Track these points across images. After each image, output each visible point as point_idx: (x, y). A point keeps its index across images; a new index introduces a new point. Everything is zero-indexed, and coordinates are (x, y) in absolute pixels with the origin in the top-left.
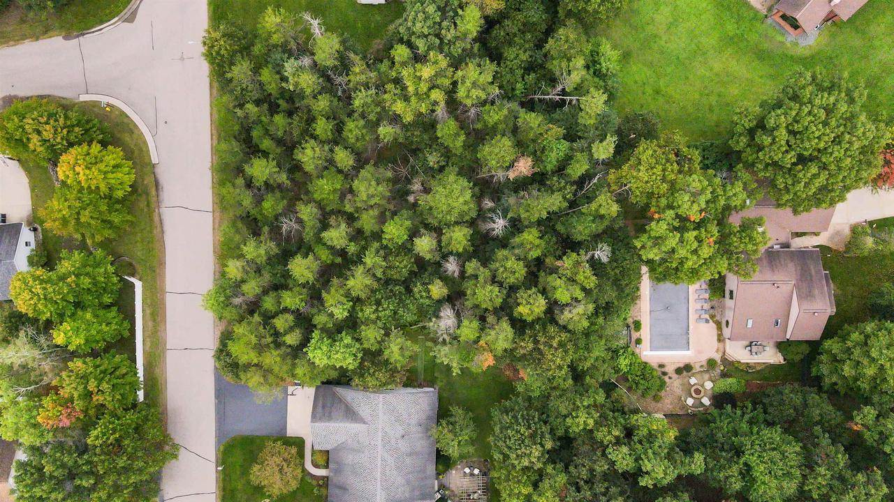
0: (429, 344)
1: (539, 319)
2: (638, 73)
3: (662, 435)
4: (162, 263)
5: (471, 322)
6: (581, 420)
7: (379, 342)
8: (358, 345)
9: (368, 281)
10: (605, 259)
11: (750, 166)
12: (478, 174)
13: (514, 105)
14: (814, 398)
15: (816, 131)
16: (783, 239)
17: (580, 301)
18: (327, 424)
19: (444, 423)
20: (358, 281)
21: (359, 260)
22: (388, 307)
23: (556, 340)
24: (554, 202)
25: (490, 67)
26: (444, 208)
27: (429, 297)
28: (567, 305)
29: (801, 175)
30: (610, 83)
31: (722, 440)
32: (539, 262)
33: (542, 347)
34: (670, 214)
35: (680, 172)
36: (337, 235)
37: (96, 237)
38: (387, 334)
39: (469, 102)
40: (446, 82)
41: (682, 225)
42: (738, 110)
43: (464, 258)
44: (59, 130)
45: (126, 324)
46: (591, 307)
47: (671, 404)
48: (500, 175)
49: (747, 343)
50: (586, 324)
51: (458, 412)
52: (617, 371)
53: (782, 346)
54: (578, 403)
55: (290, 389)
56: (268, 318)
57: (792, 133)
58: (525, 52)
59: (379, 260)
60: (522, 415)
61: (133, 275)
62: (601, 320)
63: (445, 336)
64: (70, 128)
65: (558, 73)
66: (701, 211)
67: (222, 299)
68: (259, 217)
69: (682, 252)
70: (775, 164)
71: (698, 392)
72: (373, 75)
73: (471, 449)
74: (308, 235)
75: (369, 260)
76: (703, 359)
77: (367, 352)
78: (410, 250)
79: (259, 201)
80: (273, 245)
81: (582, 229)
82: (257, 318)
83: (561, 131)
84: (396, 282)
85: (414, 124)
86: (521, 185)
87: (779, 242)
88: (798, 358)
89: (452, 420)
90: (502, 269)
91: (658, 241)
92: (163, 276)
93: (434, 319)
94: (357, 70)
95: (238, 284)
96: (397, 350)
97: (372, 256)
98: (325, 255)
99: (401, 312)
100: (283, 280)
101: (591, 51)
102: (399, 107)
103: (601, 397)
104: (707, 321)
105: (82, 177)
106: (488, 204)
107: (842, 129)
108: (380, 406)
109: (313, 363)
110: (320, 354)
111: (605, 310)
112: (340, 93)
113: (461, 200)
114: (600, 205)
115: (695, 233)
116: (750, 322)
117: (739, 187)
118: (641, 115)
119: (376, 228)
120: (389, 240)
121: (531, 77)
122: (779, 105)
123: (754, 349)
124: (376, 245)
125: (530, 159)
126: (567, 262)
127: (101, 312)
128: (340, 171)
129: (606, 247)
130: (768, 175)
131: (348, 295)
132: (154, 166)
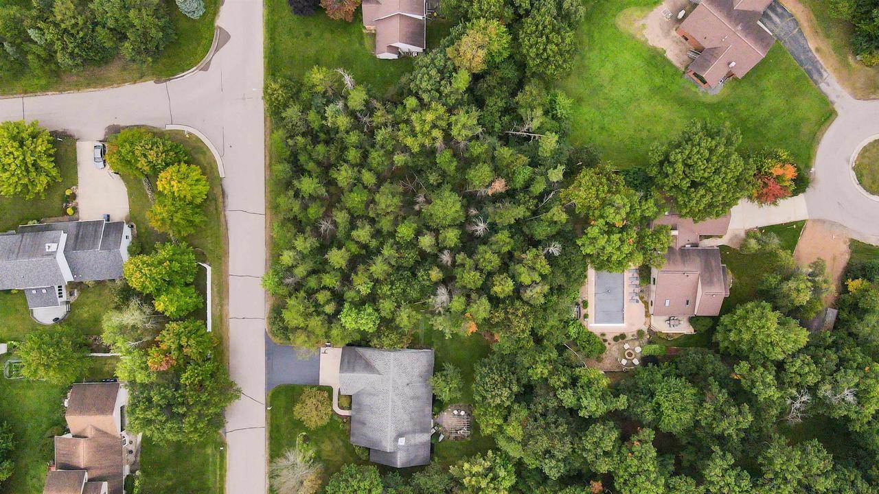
0: (428, 316)
1: (509, 296)
2: (588, 113)
3: (598, 383)
4: (227, 253)
5: (459, 298)
6: (539, 370)
7: (392, 312)
8: (376, 314)
9: (386, 268)
10: (557, 253)
11: (660, 188)
12: (466, 190)
13: (493, 140)
14: (710, 356)
15: (701, 165)
16: (693, 240)
17: (538, 283)
18: (352, 374)
19: (439, 374)
20: (378, 268)
21: (378, 251)
22: (399, 287)
23: (521, 311)
24: (520, 212)
25: (475, 113)
26: (441, 215)
27: (430, 280)
28: (529, 286)
29: (693, 195)
30: (563, 124)
31: (642, 387)
32: (510, 254)
33: (510, 316)
34: (601, 221)
35: (609, 191)
36: (363, 234)
37: (182, 233)
38: (399, 307)
39: (460, 139)
40: (444, 124)
41: (610, 229)
42: (651, 148)
43: (454, 251)
44: (160, 154)
45: (201, 298)
46: (546, 288)
47: (610, 364)
48: (482, 191)
49: (667, 318)
50: (542, 300)
51: (449, 368)
52: (568, 337)
53: (693, 320)
54: (537, 359)
55: (323, 350)
56: (311, 293)
57: (686, 165)
58: (502, 99)
59: (393, 252)
60: (497, 367)
61: (204, 262)
62: (555, 298)
63: (440, 309)
64: (166, 152)
65: (524, 118)
66: (623, 220)
67: (277, 280)
68: (304, 220)
69: (609, 249)
70: (676, 186)
71: (630, 355)
72: (390, 117)
73: (459, 395)
74: (341, 233)
75: (387, 251)
76: (635, 329)
77: (382, 319)
78: (416, 245)
79: (305, 208)
80: (314, 240)
81: (541, 231)
82: (302, 294)
83: (526, 159)
84: (405, 268)
85: (421, 153)
86: (497, 198)
87: (691, 242)
88: (703, 329)
89: (445, 373)
90: (482, 260)
91: (593, 240)
92: (227, 263)
93: (432, 297)
94: (379, 113)
95: (290, 269)
96: (405, 318)
97: (388, 249)
98: (354, 248)
99: (408, 290)
100: (321, 267)
101: (550, 100)
102: (409, 141)
103: (554, 355)
104: (637, 301)
105: (175, 189)
106: (473, 212)
107: (719, 164)
108: (392, 361)
109: (344, 327)
110: (350, 320)
111: (558, 290)
112: (365, 130)
113: (453, 210)
114: (554, 214)
115: (619, 235)
116: (668, 302)
117: (651, 202)
118: (586, 148)
119: (391, 229)
120: (400, 238)
121: (506, 119)
122: (679, 145)
123: (672, 322)
124: (391, 241)
125: (503, 180)
126: (529, 256)
127: (185, 289)
128: (365, 187)
129: (558, 245)
130: (672, 194)
131: (371, 277)
132: (221, 179)
